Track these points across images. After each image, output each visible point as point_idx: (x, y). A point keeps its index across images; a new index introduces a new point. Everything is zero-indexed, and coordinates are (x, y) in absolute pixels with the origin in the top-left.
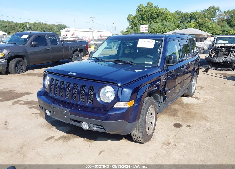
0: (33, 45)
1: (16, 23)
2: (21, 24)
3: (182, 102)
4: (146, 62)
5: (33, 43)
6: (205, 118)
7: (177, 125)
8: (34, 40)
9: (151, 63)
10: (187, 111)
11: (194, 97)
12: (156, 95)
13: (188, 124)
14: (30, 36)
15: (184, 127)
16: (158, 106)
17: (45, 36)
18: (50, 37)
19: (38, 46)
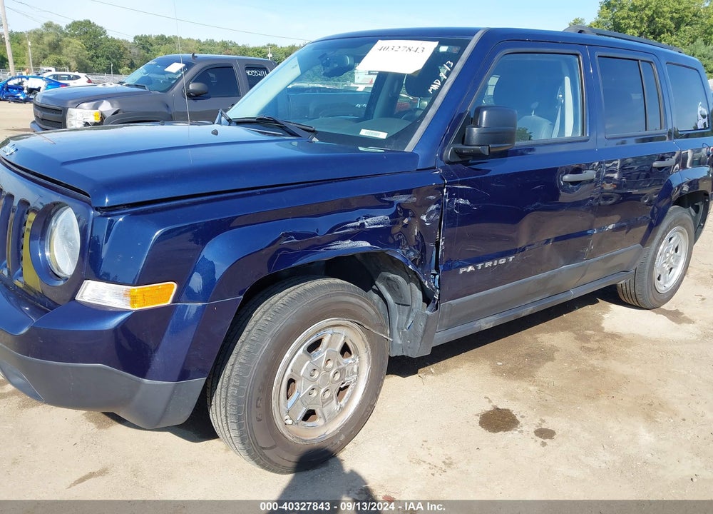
0: (193, 91)
1: (244, 46)
2: (254, 50)
3: (599, 325)
4: (364, 132)
5: (191, 87)
6: (650, 410)
7: (498, 421)
8: (196, 79)
9: (383, 135)
10: (591, 362)
11: (667, 313)
12: (391, 276)
13: (550, 424)
14: (188, 65)
15: (521, 432)
16: (406, 325)
17: (235, 68)
18: (248, 72)
19: (209, 97)
